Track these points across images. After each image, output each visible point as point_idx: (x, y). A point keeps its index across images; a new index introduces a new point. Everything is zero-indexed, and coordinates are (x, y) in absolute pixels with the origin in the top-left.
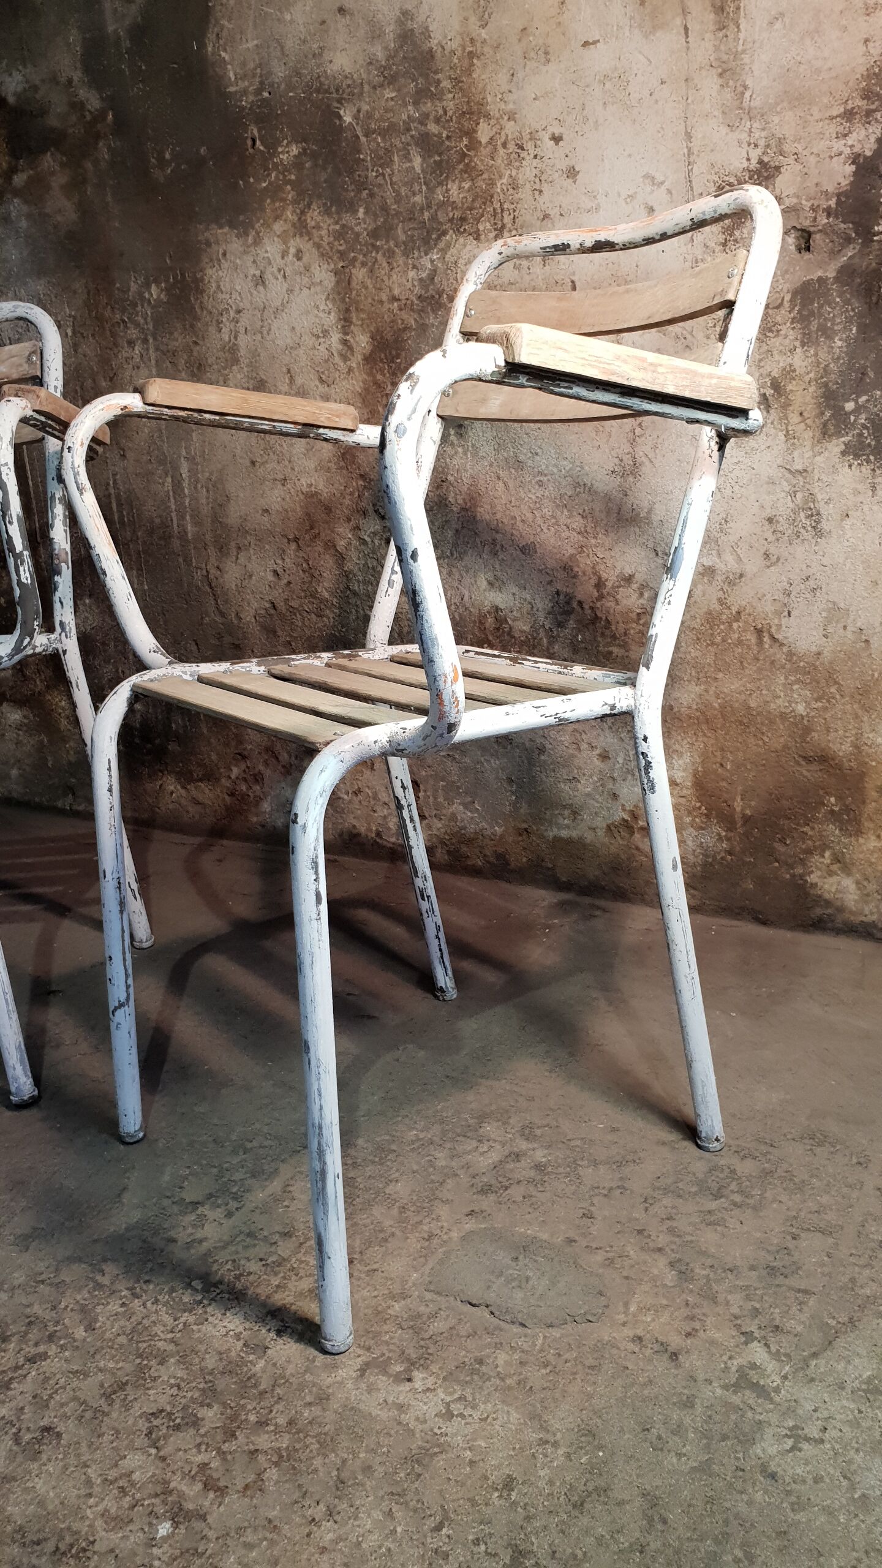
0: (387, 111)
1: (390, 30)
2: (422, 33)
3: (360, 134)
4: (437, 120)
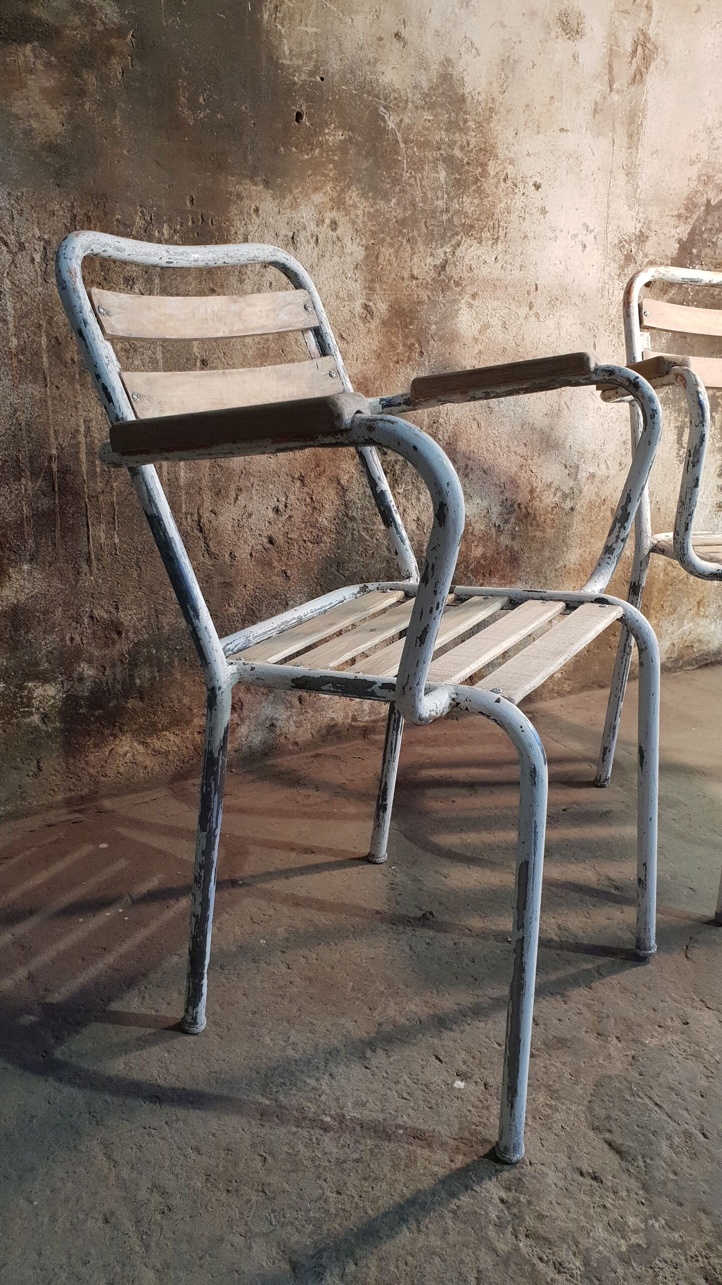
0: (424, 128)
1: (435, 68)
2: (458, 80)
3: (400, 140)
4: (462, 148)
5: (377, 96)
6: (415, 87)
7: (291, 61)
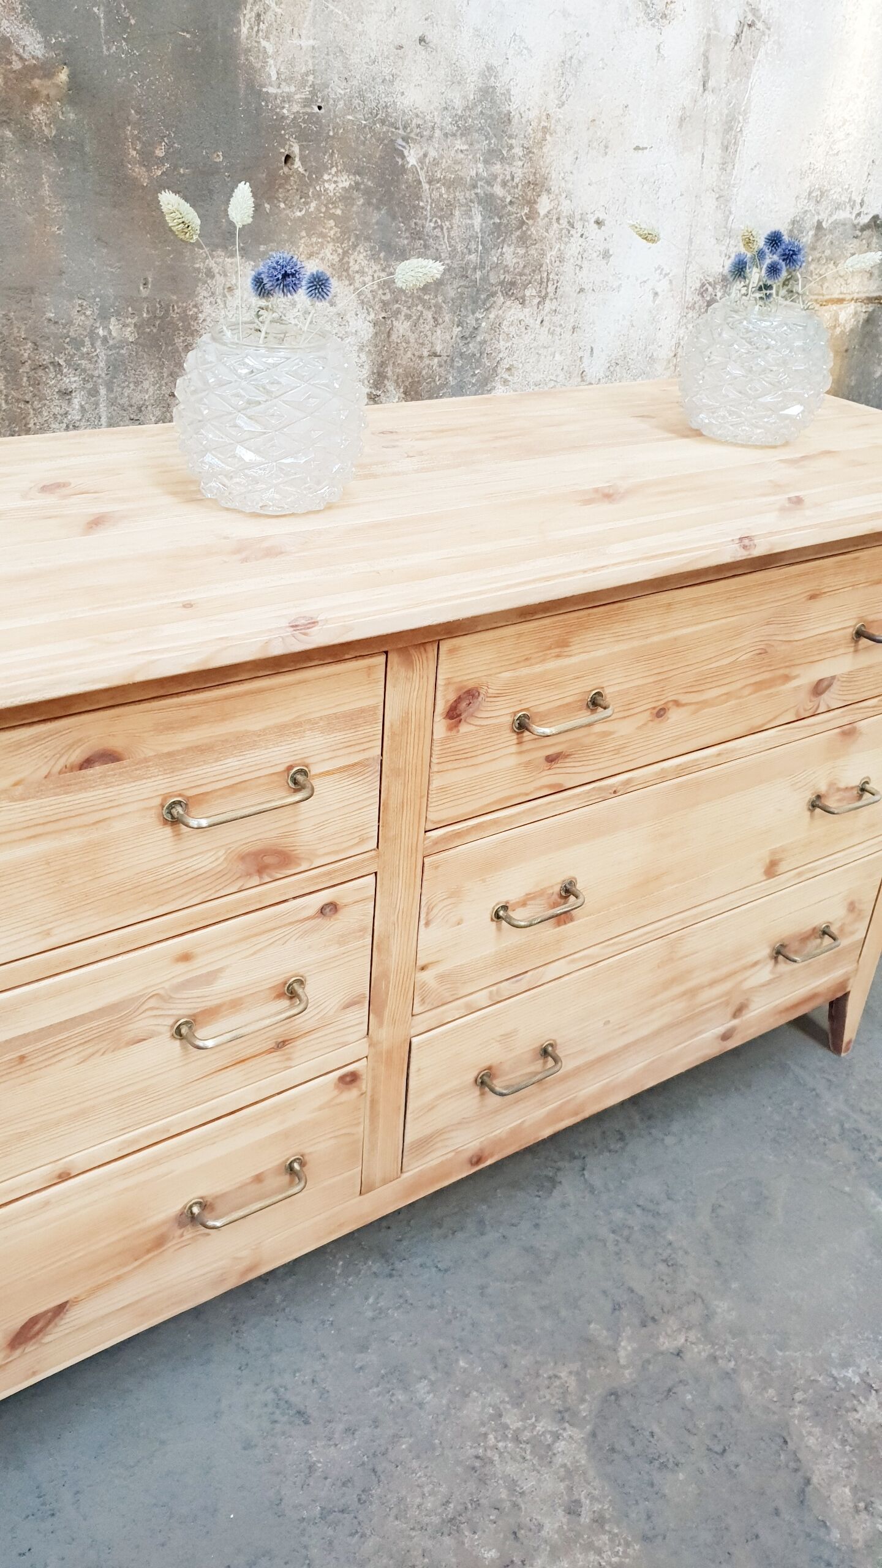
0: (456, 162)
1: (472, 81)
3: (423, 180)
4: (504, 184)
5: (392, 125)
6: (446, 109)
7: (279, 87)
